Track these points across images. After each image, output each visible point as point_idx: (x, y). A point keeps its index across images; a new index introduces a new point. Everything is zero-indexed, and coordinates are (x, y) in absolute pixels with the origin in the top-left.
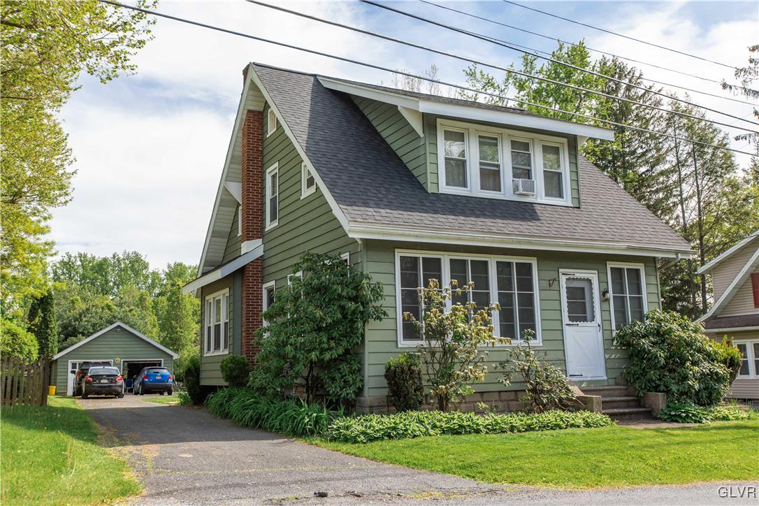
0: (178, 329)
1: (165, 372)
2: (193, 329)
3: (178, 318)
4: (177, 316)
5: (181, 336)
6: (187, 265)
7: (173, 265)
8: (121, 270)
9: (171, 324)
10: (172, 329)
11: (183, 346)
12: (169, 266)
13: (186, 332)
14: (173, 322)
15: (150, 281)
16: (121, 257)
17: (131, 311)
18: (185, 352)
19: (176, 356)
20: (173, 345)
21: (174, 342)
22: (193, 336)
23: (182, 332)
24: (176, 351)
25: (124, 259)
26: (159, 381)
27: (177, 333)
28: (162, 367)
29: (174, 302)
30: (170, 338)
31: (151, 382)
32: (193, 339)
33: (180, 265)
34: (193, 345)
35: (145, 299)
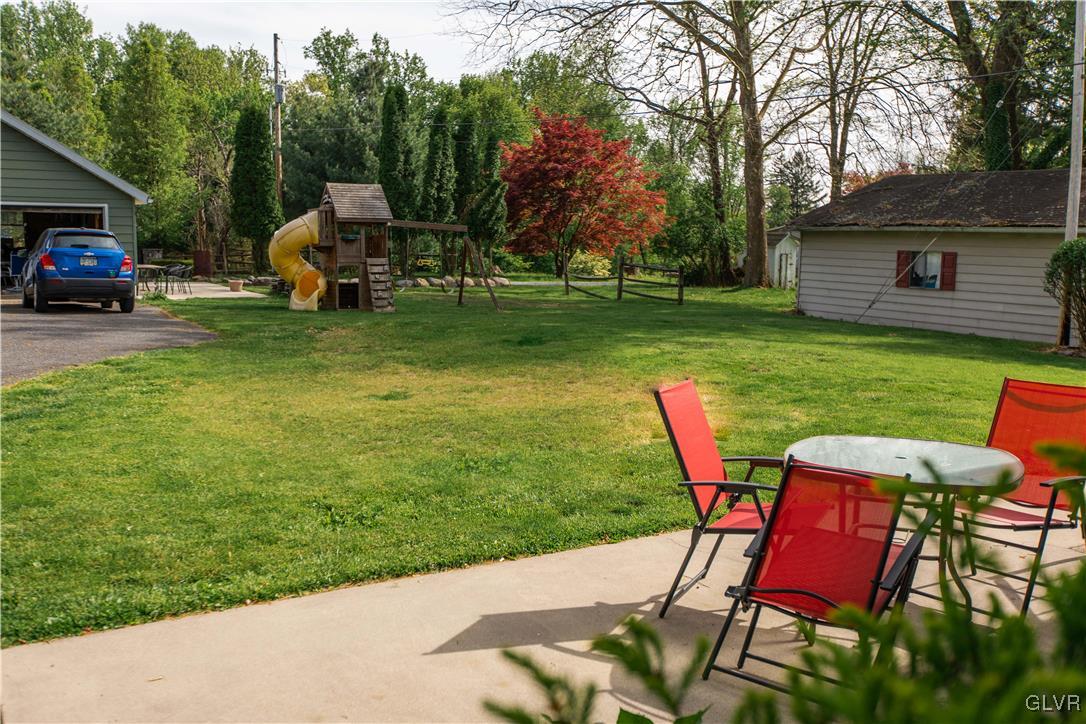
0: (150, 139)
1: (110, 244)
2: (181, 140)
3: (149, 116)
4: (145, 110)
5: (157, 152)
6: (164, 30)
7: (137, 28)
8: (41, 31)
9: (134, 126)
10: (135, 138)
11: (162, 174)
12: (130, 29)
13: (167, 147)
14: (137, 123)
15: (96, 55)
16: (39, 7)
17: (36, 88)
18: (167, 187)
19: (142, 199)
20: (141, 171)
21: (140, 165)
22: (181, 154)
23: (158, 146)
24: (146, 185)
25: (44, 12)
26: (89, 272)
27: (147, 148)
28: (106, 230)
29: (137, 80)
30: (134, 157)
31: (64, 274)
32: (183, 161)
33: (151, 28)
34: (182, 173)
35: (76, 73)
